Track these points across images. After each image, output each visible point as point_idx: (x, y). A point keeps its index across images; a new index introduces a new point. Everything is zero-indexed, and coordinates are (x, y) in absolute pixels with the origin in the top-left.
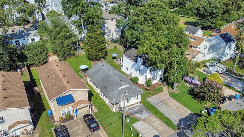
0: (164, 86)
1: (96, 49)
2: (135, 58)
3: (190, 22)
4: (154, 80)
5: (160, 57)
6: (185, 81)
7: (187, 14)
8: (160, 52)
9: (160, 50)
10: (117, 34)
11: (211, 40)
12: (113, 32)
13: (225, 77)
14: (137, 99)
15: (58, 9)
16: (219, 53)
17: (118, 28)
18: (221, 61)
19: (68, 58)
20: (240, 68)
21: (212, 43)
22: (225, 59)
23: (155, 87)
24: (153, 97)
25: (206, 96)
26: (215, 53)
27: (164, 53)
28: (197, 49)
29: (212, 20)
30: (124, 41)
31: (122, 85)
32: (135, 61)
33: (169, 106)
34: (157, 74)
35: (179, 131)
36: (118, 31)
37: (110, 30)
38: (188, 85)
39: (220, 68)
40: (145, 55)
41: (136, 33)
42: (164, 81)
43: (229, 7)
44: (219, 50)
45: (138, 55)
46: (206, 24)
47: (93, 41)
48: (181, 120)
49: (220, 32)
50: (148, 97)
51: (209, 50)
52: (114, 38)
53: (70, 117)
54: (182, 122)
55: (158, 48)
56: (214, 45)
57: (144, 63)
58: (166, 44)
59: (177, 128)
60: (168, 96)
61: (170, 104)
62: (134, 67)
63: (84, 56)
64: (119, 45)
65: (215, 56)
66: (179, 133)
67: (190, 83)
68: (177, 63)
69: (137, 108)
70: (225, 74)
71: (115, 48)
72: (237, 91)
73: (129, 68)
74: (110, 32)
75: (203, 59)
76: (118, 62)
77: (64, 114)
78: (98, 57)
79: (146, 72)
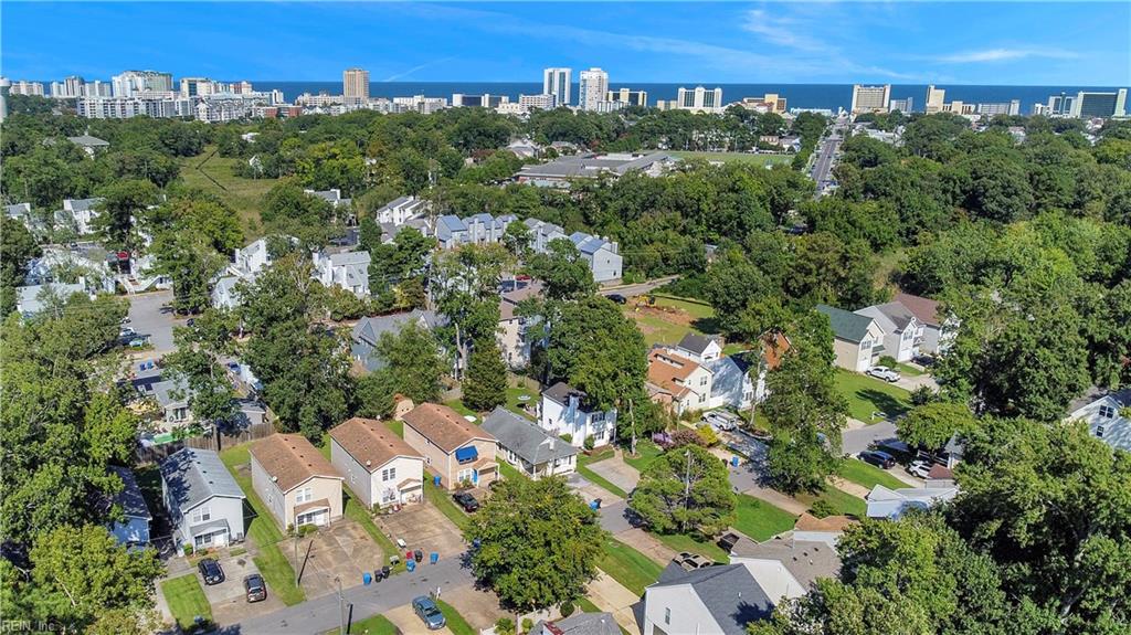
0: (617, 449)
1: (490, 386)
2: (565, 398)
3: (706, 319)
4: (599, 438)
5: (602, 391)
6: (656, 441)
8: (603, 382)
10: (521, 354)
11: (718, 367)
12: (511, 349)
13: (734, 436)
14: (570, 464)
15: (355, 286)
16: (733, 392)
17: (523, 341)
18: (737, 410)
21: (719, 373)
22: (745, 405)
23: (601, 451)
24: (598, 464)
26: (727, 394)
28: (686, 384)
30: (540, 369)
32: (565, 405)
33: (621, 474)
34: (604, 427)
35: (630, 499)
36: (523, 348)
37: (505, 346)
38: (660, 448)
39: (727, 420)
41: (566, 354)
42: (617, 442)
43: (810, 279)
44: (733, 386)
45: (569, 393)
48: (636, 489)
50: (588, 464)
51: (713, 389)
52: (514, 365)
53: (469, 485)
56: (723, 376)
57: (581, 407)
58: (610, 370)
59: (628, 496)
60: (623, 463)
62: (563, 416)
63: (456, 402)
64: (529, 379)
65: (728, 399)
66: (631, 501)
69: (572, 476)
70: (735, 431)
71: (519, 386)
72: (744, 456)
73: (555, 418)
74: (505, 351)
75: (703, 406)
76: (531, 413)
77: (461, 478)
78: (491, 403)
79: (585, 423)
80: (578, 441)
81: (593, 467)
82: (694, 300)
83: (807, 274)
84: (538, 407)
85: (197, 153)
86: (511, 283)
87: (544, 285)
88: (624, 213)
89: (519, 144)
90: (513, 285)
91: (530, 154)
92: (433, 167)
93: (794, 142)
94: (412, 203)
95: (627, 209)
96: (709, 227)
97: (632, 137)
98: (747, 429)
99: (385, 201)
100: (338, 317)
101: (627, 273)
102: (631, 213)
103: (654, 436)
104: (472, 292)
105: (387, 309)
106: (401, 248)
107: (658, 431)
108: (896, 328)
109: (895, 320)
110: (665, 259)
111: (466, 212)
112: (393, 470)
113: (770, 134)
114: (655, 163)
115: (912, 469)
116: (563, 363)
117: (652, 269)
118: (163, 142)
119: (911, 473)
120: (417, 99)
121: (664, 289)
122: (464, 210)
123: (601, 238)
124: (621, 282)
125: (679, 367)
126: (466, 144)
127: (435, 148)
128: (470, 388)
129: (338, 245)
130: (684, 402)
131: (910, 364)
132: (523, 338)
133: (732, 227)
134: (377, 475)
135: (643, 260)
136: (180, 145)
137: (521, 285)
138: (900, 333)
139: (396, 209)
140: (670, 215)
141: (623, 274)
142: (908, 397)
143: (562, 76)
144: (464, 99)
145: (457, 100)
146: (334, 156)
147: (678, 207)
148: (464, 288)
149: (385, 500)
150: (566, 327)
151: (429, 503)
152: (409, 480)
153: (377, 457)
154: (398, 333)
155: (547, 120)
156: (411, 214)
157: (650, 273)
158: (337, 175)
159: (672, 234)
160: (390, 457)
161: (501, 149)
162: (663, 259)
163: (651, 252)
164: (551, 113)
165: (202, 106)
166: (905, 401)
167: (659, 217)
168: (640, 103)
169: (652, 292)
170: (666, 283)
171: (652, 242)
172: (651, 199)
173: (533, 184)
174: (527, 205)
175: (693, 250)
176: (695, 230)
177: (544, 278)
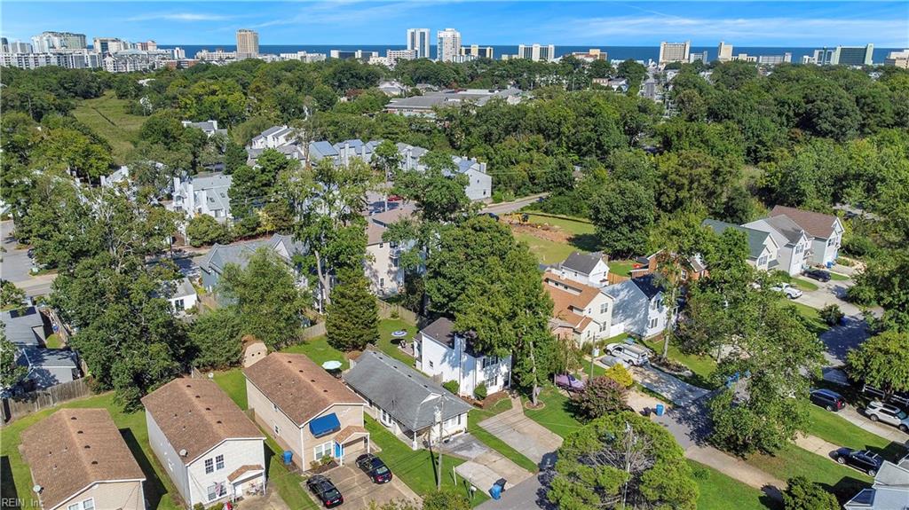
0: (514, 397)
1: (357, 322)
2: (449, 339)
3: (585, 235)
4: (492, 384)
5: (499, 335)
6: (559, 385)
7: (578, 212)
8: (498, 324)
9: (498, 321)
10: (394, 279)
11: (618, 291)
12: (383, 274)
13: (647, 373)
14: (459, 423)
15: (216, 211)
16: (636, 319)
17: (396, 266)
18: (643, 339)
19: (284, 346)
20: (682, 352)
21: (620, 297)
22: (650, 333)
23: (495, 400)
24: (493, 419)
25: (592, 407)
26: (629, 321)
27: (506, 326)
28: (585, 313)
29: (634, 234)
30: (416, 298)
31: (428, 394)
32: (450, 346)
33: (524, 433)
34: (497, 371)
35: (541, 473)
36: (396, 272)
37: (376, 271)
38: (564, 393)
39: (635, 353)
40: (471, 332)
41: (448, 285)
42: (513, 387)
43: (682, 194)
44: (637, 312)
45: (454, 333)
46: (619, 246)
47: (350, 306)
48: (545, 457)
49: (647, 267)
50: (481, 420)
51: (614, 315)
52: (387, 291)
53: (329, 463)
54: (549, 460)
55: (493, 317)
56: (624, 301)
57: (469, 350)
58: (507, 310)
59: (538, 469)
60: (522, 416)
61: (526, 430)
62: (447, 359)
63: (321, 338)
64: (403, 309)
65: (631, 327)
66: (543, 476)
67: (569, 388)
68: (535, 346)
69: (460, 441)
70: (647, 367)
71: (393, 316)
72: (666, 400)
73: (437, 359)
74: (376, 276)
75: (603, 335)
76: (408, 351)
77: (319, 455)
78: (360, 342)
79: (474, 368)
80: (467, 388)
81: (486, 424)
82: (565, 216)
83: (678, 190)
84: (416, 345)
85: (96, 96)
86: (381, 204)
87: (418, 206)
88: (487, 138)
89: (387, 85)
90: (384, 206)
91: (396, 93)
92: (308, 103)
93: (621, 83)
94: (285, 131)
95: (491, 134)
96: (569, 149)
97: (485, 80)
98: (658, 363)
99: (259, 130)
100: (197, 243)
101: (496, 193)
102: (494, 137)
103: (557, 379)
104: (334, 215)
105: (252, 232)
106: (263, 171)
107: (561, 373)
108: (787, 241)
109: (785, 233)
110: (532, 178)
111: (337, 138)
112: (220, 458)
113: (600, 77)
114: (510, 96)
115: (869, 411)
116: (445, 296)
117: (519, 188)
118: (62, 85)
119: (869, 417)
120: (301, 54)
121: (533, 207)
122: (336, 137)
123: (469, 159)
124: (491, 200)
125: (578, 294)
126: (341, 85)
127: (311, 86)
128: (335, 325)
129: (211, 170)
130: (584, 333)
131: (802, 278)
132: (395, 262)
133: (591, 148)
134: (197, 468)
135: (511, 179)
136: (79, 88)
137: (393, 206)
138: (792, 247)
139: (270, 137)
140: (533, 137)
141: (492, 194)
142: (817, 316)
143: (423, 34)
144: (340, 53)
145: (335, 54)
146: (214, 93)
147: (540, 131)
148: (323, 210)
149: (211, 496)
150: (446, 254)
151: (274, 494)
152: (245, 468)
153: (197, 441)
154: (246, 264)
155: (411, 67)
156: (284, 141)
157: (519, 192)
158: (218, 109)
159: (536, 156)
160: (215, 441)
161: (372, 88)
162: (530, 178)
163: (517, 171)
164: (415, 61)
165: (108, 59)
166: (815, 320)
167: (524, 139)
168: (488, 56)
169: (522, 209)
170: (534, 201)
171: (518, 163)
172: (514, 123)
173: (401, 115)
174: (396, 131)
175: (562, 168)
176: (556, 152)
177: (417, 197)
